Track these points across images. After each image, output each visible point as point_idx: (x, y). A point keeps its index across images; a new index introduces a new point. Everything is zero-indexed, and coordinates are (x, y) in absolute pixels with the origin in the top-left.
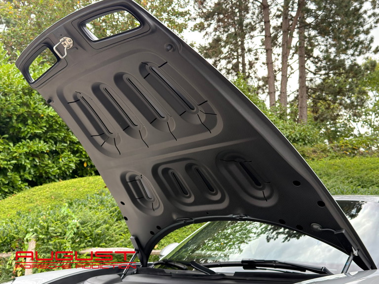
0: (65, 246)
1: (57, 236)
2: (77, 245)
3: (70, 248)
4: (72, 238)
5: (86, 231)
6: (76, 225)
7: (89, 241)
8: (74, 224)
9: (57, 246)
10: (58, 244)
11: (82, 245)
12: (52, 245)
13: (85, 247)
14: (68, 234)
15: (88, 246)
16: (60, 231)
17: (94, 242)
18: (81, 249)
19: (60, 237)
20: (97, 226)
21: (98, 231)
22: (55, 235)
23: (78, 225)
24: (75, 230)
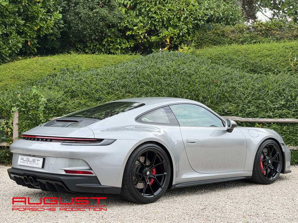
0: (40, 116)
1: (33, 109)
2: (47, 115)
3: (43, 117)
4: (43, 111)
5: (52, 106)
6: (45, 102)
7: (55, 113)
8: (44, 101)
9: (34, 116)
10: (35, 115)
11: (50, 115)
12: (31, 115)
13: (52, 117)
14: (40, 108)
15: (54, 116)
16: (35, 105)
17: (58, 113)
18: (50, 118)
19: (35, 110)
20: (59, 103)
21: (60, 106)
22: (31, 108)
23: (46, 102)
24: (45, 105)
